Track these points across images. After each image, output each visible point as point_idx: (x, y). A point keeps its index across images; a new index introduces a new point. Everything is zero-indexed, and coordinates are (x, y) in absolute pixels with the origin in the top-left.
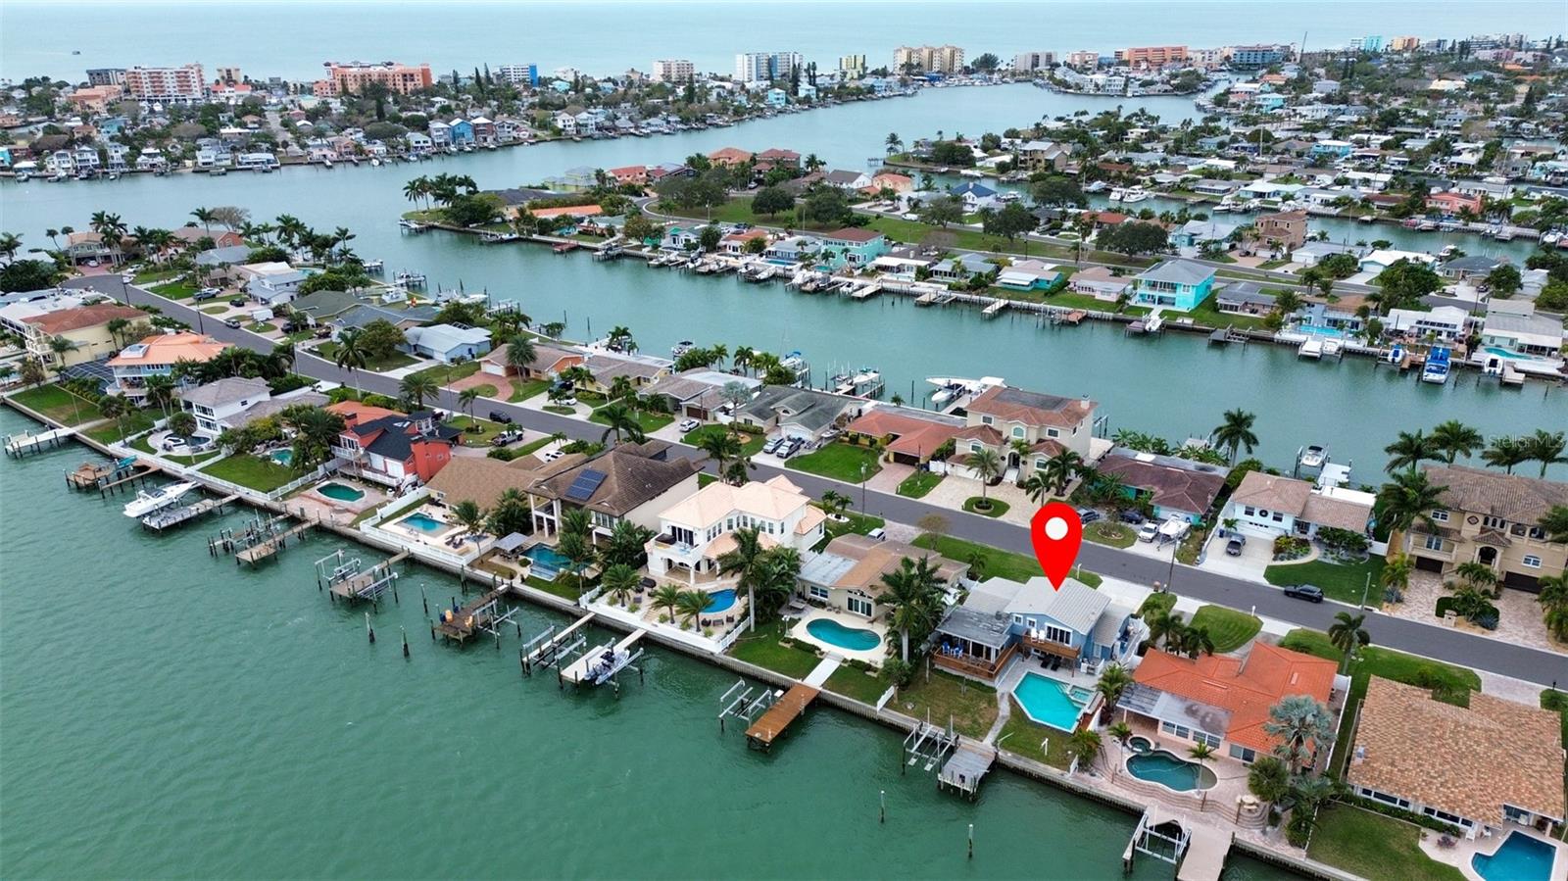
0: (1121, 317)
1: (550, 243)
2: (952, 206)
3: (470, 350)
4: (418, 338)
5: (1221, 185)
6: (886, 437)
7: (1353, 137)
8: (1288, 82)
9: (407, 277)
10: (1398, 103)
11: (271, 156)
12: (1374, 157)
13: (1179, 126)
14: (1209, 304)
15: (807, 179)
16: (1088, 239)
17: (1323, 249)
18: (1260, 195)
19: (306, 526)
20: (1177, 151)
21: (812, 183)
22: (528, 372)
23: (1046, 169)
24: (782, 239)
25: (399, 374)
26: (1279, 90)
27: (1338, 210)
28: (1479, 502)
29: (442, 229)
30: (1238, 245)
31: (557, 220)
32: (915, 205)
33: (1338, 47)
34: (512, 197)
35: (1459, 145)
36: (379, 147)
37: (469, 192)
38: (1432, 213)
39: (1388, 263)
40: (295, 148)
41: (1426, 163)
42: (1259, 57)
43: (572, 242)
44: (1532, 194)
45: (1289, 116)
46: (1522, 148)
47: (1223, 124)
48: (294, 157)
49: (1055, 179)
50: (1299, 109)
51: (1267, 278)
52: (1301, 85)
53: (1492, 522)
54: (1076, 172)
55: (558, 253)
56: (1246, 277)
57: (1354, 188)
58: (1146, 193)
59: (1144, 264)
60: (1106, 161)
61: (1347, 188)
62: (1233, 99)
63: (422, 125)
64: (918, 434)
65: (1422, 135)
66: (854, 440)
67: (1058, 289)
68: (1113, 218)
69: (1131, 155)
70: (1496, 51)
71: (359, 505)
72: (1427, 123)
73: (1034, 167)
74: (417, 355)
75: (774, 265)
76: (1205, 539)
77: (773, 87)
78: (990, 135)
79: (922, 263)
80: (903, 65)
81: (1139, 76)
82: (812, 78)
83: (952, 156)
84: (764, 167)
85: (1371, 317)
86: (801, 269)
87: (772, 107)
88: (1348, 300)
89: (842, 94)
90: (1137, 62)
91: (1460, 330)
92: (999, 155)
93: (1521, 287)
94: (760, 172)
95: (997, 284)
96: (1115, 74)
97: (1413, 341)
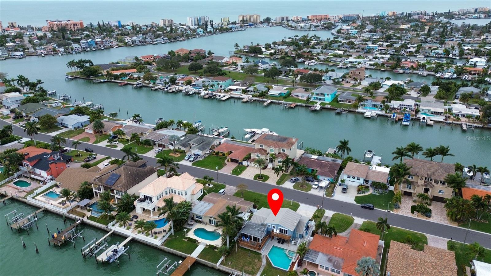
0: (308, 106)
1: (118, 82)
2: (255, 68)
3: (82, 124)
4: (62, 120)
5: (339, 60)
6: (228, 152)
7: (378, 43)
8: (359, 26)
9: (64, 96)
10: (391, 32)
11: (22, 53)
12: (384, 50)
13: (326, 40)
14: (335, 100)
15: (208, 59)
16: (297, 79)
17: (371, 80)
18: (351, 62)
19: (7, 198)
20: (325, 48)
21: (209, 60)
22: (102, 132)
23: (285, 55)
24: (198, 80)
25: (54, 134)
26: (356, 28)
27: (375, 67)
28: (423, 172)
29: (81, 78)
30: (345, 79)
31: (120, 75)
32: (243, 68)
33: (373, 15)
34: (105, 67)
35: (410, 46)
36: (62, 49)
37: (90, 65)
38: (402, 68)
39: (390, 85)
40: (32, 50)
41: (400, 51)
42: (350, 18)
43: (125, 82)
44: (432, 61)
45: (359, 37)
46: (428, 46)
47: (339, 39)
48: (31, 53)
49: (288, 58)
50: (362, 35)
51: (353, 91)
52: (362, 27)
53: (427, 179)
54: (294, 56)
55: (120, 86)
56: (347, 90)
57: (379, 60)
58: (316, 62)
59: (315, 86)
60: (304, 52)
61: (377, 60)
62: (342, 31)
63: (78, 41)
64: (239, 151)
65: (398, 42)
66: (217, 154)
67: (287, 96)
68: (305, 71)
69: (311, 50)
70: (419, 16)
71: (28, 188)
72: (400, 38)
73: (281, 54)
74: (62, 126)
75: (195, 89)
76: (335, 187)
77: (199, 28)
78: (268, 44)
79: (244, 88)
80: (241, 21)
81: (314, 24)
82: (212, 25)
83: (255, 51)
84: (193, 55)
85: (386, 103)
86: (204, 90)
87: (198, 34)
88: (378, 98)
89: (222, 30)
90: (314, 19)
91: (413, 107)
92: (271, 50)
93: (430, 92)
94: (192, 57)
95: (268, 95)
96: (307, 23)
97: (399, 111)
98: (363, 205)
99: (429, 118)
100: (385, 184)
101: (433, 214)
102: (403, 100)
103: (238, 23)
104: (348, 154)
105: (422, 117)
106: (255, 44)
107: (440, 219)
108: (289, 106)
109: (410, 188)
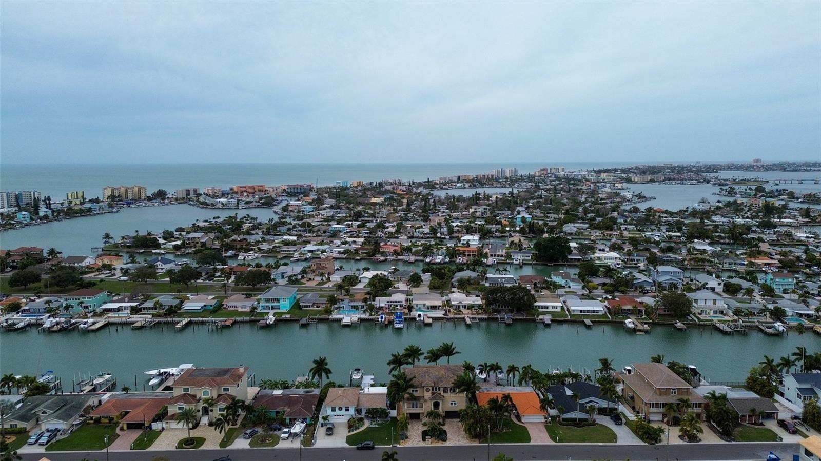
0: (254, 320)
2: (150, 270)
5: (292, 249)
7: (346, 223)
8: (313, 200)
10: (360, 208)
12: (356, 231)
13: (267, 222)
14: (297, 306)
15: (49, 263)
16: (230, 281)
17: (343, 274)
18: (311, 251)
20: (268, 233)
21: (53, 265)
23: (202, 247)
24: (34, 301)
26: (310, 204)
27: (346, 255)
30: (305, 276)
32: (125, 272)
33: (331, 185)
35: (387, 224)
38: (383, 254)
39: (370, 277)
41: (376, 232)
42: (299, 189)
44: (418, 242)
45: (317, 215)
46: (410, 224)
47: (288, 220)
49: (207, 252)
50: (321, 212)
51: (321, 290)
52: (319, 202)
54: (219, 247)
56: (311, 291)
57: (350, 245)
58: (256, 255)
59: (261, 290)
60: (234, 240)
61: (347, 245)
62: (290, 208)
65: (372, 221)
67: (217, 309)
68: (242, 269)
69: (245, 237)
70: (392, 186)
72: (373, 216)
73: (195, 246)
75: (28, 318)
76: (315, 430)
77: (20, 210)
78: (167, 231)
79: (134, 304)
80: (109, 197)
81: (244, 199)
82: (48, 206)
83: (146, 243)
84: (17, 259)
85: (369, 302)
86: (49, 317)
87: (20, 222)
88: (358, 296)
89: (70, 213)
90: (242, 192)
91: (404, 303)
92: (174, 241)
93: (422, 281)
94: (13, 261)
95: (182, 311)
96: (231, 198)
97: (387, 311)
98: (359, 445)
99: (426, 315)
100: (385, 409)
101: (449, 435)
102: (390, 296)
103: (103, 201)
104: (328, 378)
105: (417, 315)
106: (143, 233)
107: (458, 439)
108: (223, 323)
109: (416, 407)
